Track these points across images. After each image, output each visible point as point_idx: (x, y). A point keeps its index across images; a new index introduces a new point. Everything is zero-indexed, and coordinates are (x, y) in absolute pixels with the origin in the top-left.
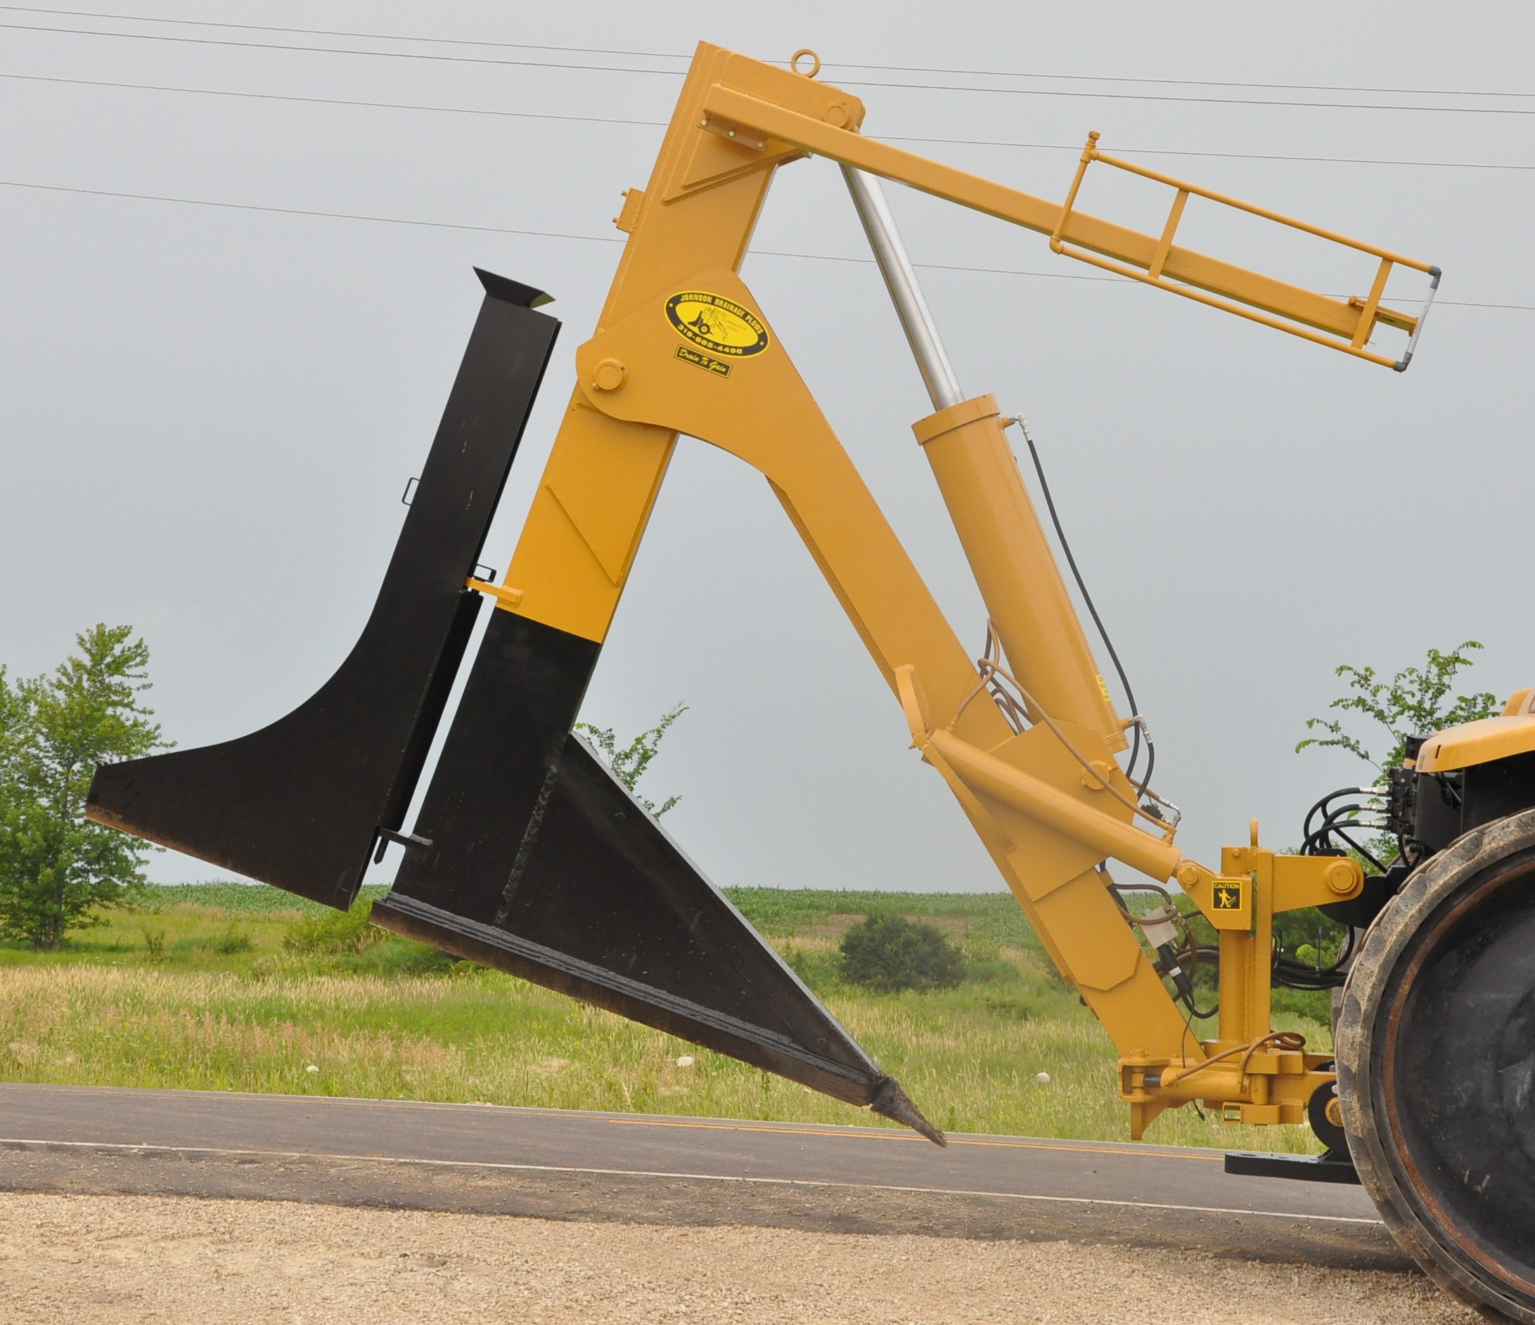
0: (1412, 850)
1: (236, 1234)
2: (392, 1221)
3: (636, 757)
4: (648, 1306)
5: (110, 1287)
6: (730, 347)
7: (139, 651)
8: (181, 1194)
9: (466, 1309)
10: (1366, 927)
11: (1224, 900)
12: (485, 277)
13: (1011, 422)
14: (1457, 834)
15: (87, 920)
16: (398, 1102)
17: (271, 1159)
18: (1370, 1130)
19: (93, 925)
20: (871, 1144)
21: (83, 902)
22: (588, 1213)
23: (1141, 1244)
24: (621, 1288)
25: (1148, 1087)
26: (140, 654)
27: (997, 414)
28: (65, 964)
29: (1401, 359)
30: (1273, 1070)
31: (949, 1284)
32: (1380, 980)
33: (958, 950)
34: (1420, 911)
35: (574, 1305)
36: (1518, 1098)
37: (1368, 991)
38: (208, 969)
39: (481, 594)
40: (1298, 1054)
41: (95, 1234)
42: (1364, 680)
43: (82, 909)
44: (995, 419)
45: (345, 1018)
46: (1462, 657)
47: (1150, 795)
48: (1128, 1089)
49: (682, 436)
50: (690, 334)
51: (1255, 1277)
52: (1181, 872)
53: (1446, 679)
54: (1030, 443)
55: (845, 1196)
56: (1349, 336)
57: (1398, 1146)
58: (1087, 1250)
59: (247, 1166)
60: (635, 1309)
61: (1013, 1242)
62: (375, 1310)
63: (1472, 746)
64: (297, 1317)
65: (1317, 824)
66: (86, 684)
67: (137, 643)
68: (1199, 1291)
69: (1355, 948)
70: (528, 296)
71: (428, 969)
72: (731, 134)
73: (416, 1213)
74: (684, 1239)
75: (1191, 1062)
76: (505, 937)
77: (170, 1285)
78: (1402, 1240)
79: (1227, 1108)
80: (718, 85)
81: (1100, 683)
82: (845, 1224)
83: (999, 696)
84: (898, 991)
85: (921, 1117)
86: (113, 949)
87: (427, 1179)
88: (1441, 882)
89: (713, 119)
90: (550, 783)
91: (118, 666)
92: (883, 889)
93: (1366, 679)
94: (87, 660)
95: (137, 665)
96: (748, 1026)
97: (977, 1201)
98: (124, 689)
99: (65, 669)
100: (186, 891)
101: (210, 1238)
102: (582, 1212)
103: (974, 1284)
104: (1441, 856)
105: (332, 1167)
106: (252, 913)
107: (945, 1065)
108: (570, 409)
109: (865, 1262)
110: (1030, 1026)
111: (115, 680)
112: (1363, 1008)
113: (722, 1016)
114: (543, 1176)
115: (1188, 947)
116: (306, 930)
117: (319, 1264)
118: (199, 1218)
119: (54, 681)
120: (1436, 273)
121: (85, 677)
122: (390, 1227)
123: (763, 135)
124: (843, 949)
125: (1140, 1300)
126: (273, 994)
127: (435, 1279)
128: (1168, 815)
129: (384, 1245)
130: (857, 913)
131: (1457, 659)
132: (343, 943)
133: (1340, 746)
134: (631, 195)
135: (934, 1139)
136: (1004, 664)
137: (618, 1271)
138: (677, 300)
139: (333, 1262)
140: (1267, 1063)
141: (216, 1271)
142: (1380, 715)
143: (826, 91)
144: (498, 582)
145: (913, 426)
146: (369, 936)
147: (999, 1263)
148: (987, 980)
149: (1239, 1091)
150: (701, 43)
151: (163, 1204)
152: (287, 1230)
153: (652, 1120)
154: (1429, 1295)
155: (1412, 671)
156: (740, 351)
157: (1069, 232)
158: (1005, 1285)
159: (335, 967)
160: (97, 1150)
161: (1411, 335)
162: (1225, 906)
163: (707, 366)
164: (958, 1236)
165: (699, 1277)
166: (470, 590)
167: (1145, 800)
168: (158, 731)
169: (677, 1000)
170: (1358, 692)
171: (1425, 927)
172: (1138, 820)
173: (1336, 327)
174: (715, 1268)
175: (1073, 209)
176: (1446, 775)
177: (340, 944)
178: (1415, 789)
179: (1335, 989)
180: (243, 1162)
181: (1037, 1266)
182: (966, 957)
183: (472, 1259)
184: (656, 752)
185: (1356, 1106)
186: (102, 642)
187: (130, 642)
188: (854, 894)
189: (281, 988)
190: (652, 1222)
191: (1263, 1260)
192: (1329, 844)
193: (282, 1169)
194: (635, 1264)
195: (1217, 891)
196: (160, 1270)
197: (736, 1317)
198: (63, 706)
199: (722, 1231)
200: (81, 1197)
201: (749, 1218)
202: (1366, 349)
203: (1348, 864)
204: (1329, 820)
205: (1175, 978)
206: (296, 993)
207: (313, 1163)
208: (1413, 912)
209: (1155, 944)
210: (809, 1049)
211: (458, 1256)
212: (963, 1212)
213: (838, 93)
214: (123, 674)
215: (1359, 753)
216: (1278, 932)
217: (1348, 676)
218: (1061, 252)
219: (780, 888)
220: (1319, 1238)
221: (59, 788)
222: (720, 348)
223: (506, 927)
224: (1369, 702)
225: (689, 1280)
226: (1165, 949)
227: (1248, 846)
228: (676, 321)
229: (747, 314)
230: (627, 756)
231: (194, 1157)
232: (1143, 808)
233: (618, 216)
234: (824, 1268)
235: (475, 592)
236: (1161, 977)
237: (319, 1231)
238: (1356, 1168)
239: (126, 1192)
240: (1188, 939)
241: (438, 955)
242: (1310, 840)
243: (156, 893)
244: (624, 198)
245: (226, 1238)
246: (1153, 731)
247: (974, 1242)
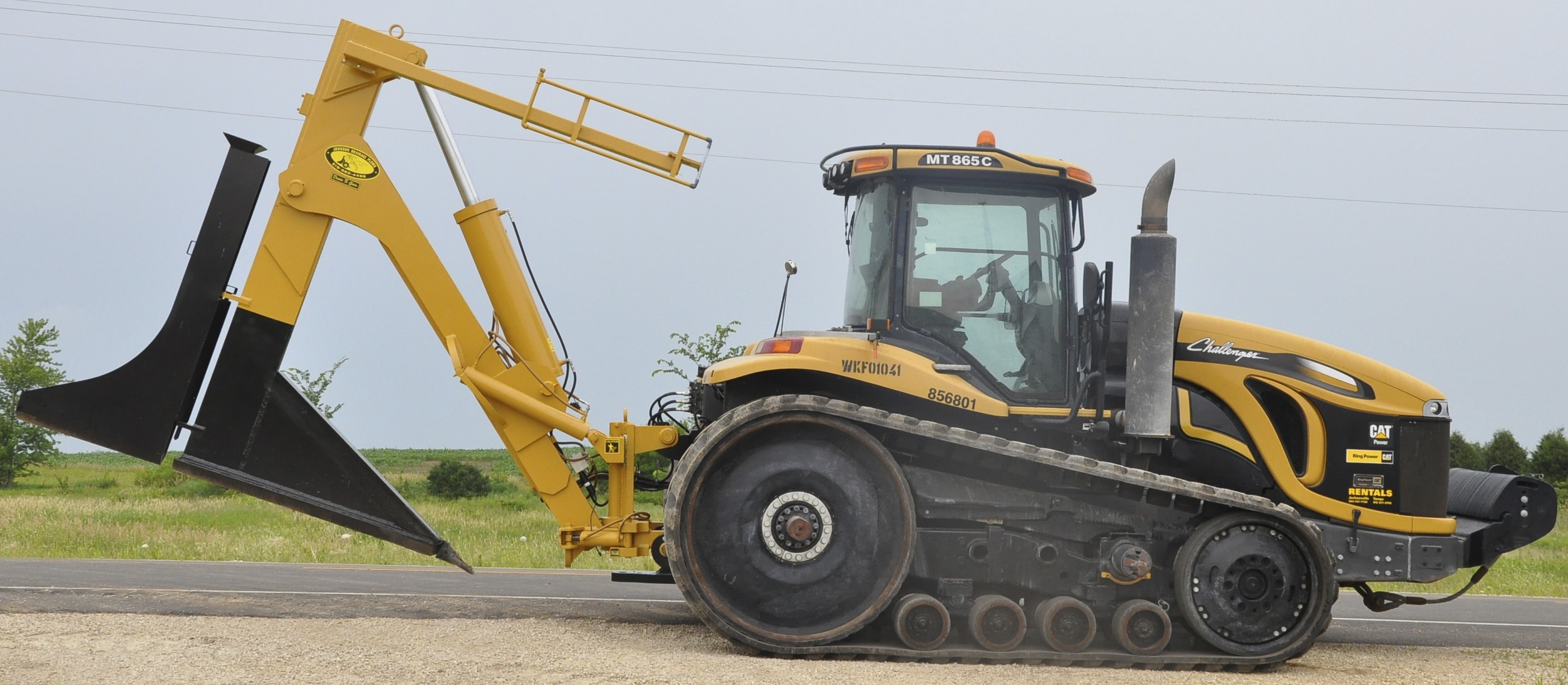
0: (701, 422)
1: (102, 631)
2: (186, 621)
3: (320, 384)
4: (320, 659)
5: (32, 660)
6: (359, 174)
7: (53, 333)
8: (72, 611)
9: (225, 664)
10: (679, 459)
11: (611, 448)
12: (229, 137)
13: (504, 213)
14: (722, 413)
15: (26, 472)
16: (192, 561)
17: (122, 592)
18: (680, 558)
19: (30, 475)
20: (439, 574)
21: (24, 463)
22: (290, 614)
23: (570, 617)
24: (306, 650)
25: (574, 541)
26: (54, 335)
27: (496, 209)
28: (13, 495)
29: (693, 182)
30: (635, 531)
31: (475, 641)
32: (685, 486)
33: (487, 477)
34: (704, 451)
35: (282, 660)
36: (749, 540)
37: (679, 490)
38: (93, 496)
39: (230, 300)
40: (646, 522)
41: (24, 633)
42: (684, 340)
43: (24, 467)
44: (495, 211)
45: (168, 519)
46: (731, 328)
47: (575, 397)
48: (564, 543)
49: (335, 220)
50: (338, 168)
51: (625, 631)
52: (589, 435)
53: (723, 339)
54: (513, 223)
55: (424, 600)
56: (669, 171)
57: (693, 565)
58: (544, 621)
59: (108, 596)
60: (313, 660)
61: (507, 619)
62: (176, 666)
63: (729, 370)
64: (133, 671)
65: (656, 410)
66: (24, 350)
67: (52, 328)
68: (598, 639)
69: (674, 470)
70: (253, 148)
71: (212, 493)
72: (359, 66)
73: (199, 617)
74: (340, 625)
75: (595, 528)
76: (245, 476)
77: (65, 658)
78: (694, 609)
79: (612, 550)
80: (351, 41)
81: (549, 342)
82: (423, 614)
83: (499, 349)
84: (457, 498)
85: (461, 560)
86: (41, 487)
87: (205, 600)
88: (714, 437)
89: (348, 58)
90: (267, 397)
91: (41, 340)
92: (449, 448)
93: (685, 340)
94: (24, 337)
95: (52, 340)
96: (372, 518)
97: (490, 600)
98: (45, 352)
99: (12, 342)
100: (81, 456)
101: (87, 634)
102: (286, 613)
103: (487, 641)
104: (714, 424)
105: (154, 595)
106: (117, 467)
107: (482, 534)
108: (276, 205)
109: (432, 632)
110: (522, 514)
111: (40, 347)
112: (677, 499)
113: (359, 513)
114: (267, 596)
115: (594, 472)
116: (146, 475)
117: (146, 644)
118: (82, 623)
119: (6, 349)
120: (709, 141)
121: (23, 346)
122: (185, 624)
123: (374, 67)
124: (429, 478)
125: (569, 645)
126: (129, 508)
127: (209, 650)
128: (583, 407)
129: (181, 634)
130: (436, 460)
131: (729, 329)
132: (167, 481)
133: (674, 373)
134: (307, 96)
135: (467, 571)
136: (501, 333)
137: (305, 642)
138: (331, 150)
139: (153, 643)
140: (631, 527)
141: (90, 650)
142: (692, 357)
143: (406, 45)
144: (239, 294)
145: (454, 215)
146: (180, 478)
147: (500, 630)
148: (502, 492)
149: (618, 541)
150: (342, 20)
151: (62, 617)
152: (130, 628)
153: (326, 566)
154: (708, 635)
155: (707, 335)
156: (364, 176)
157: (531, 118)
158: (502, 641)
159: (163, 494)
160: (26, 590)
161: (698, 170)
162: (611, 452)
163: (348, 184)
164: (480, 618)
165: (347, 643)
166: (224, 298)
167: (572, 400)
168: (64, 374)
169: (336, 505)
170: (682, 346)
171: (706, 457)
172: (569, 410)
173: (663, 167)
174: (355, 639)
175: (533, 106)
176: (717, 385)
177: (165, 482)
178: (702, 392)
179: (665, 490)
180: (106, 594)
181: (519, 631)
182: (491, 481)
183: (228, 639)
184: (331, 382)
185: (673, 546)
186: (32, 328)
187: (47, 328)
188: (435, 451)
189: (133, 504)
190: (323, 617)
191: (630, 622)
192: (661, 420)
193: (127, 597)
194: (314, 638)
195: (607, 444)
196: (60, 650)
197: (366, 662)
198: (11, 361)
199: (360, 620)
200: (17, 615)
201: (374, 613)
202: (677, 177)
203: (671, 429)
204: (662, 408)
205: (587, 488)
206: (141, 508)
207: (144, 593)
208: (701, 451)
209: (577, 471)
210: (403, 528)
211: (221, 638)
212: (483, 606)
213: (413, 47)
214: (44, 345)
215: (683, 376)
216: (638, 464)
217: (677, 338)
218: (527, 128)
219: (397, 448)
220: (657, 611)
221: (10, 404)
222: (354, 175)
223: (245, 470)
224: (687, 351)
225: (342, 645)
226: (582, 474)
227: (623, 422)
228: (331, 161)
229: (368, 157)
230: (316, 383)
231: (79, 593)
232: (571, 404)
233: (300, 107)
234: (412, 636)
235: (227, 300)
236: (580, 487)
237: (147, 628)
238: (673, 576)
239: (42, 611)
240: (594, 468)
241: (216, 486)
242: (652, 418)
243: (65, 457)
244: (303, 98)
245: (96, 633)
246: (576, 366)
247: (488, 621)
